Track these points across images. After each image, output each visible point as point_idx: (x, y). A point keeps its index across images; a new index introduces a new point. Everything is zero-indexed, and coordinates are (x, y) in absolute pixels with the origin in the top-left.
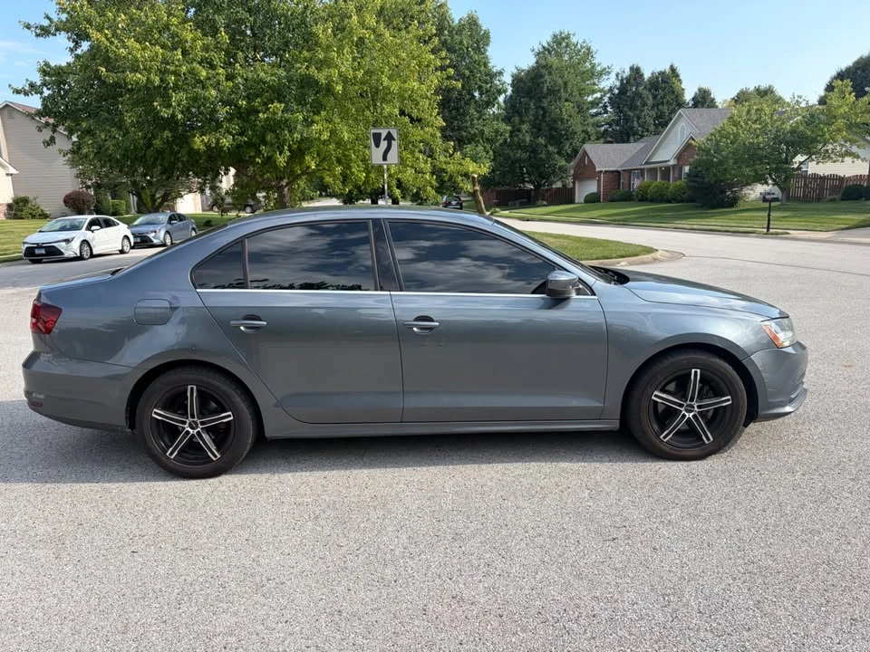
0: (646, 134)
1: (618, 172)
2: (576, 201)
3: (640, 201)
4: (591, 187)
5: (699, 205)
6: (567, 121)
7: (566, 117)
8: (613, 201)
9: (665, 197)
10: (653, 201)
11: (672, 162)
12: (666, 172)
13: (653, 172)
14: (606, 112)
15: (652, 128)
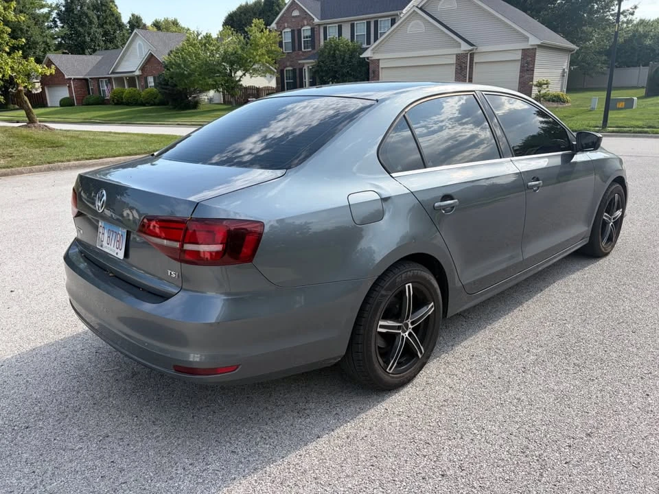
0: (98, 48)
1: (86, 80)
2: (49, 105)
3: (116, 104)
4: (63, 93)
5: (171, 107)
6: (27, 30)
7: (25, 27)
8: (88, 105)
9: (139, 102)
10: (128, 104)
11: (138, 73)
12: (132, 81)
13: (120, 80)
14: (57, 26)
15: (102, 43)
